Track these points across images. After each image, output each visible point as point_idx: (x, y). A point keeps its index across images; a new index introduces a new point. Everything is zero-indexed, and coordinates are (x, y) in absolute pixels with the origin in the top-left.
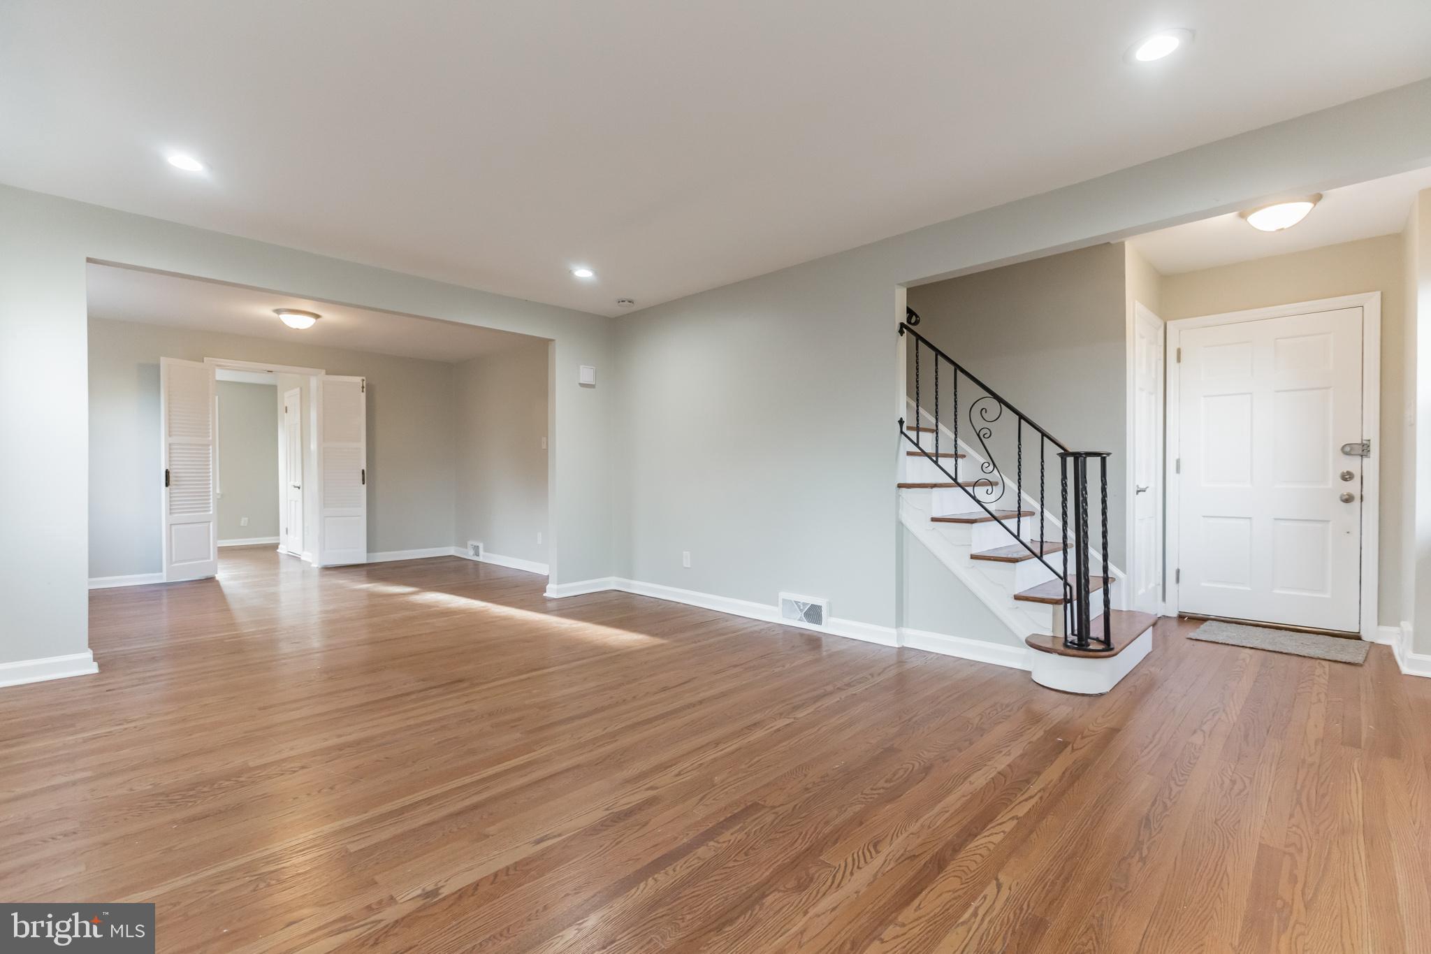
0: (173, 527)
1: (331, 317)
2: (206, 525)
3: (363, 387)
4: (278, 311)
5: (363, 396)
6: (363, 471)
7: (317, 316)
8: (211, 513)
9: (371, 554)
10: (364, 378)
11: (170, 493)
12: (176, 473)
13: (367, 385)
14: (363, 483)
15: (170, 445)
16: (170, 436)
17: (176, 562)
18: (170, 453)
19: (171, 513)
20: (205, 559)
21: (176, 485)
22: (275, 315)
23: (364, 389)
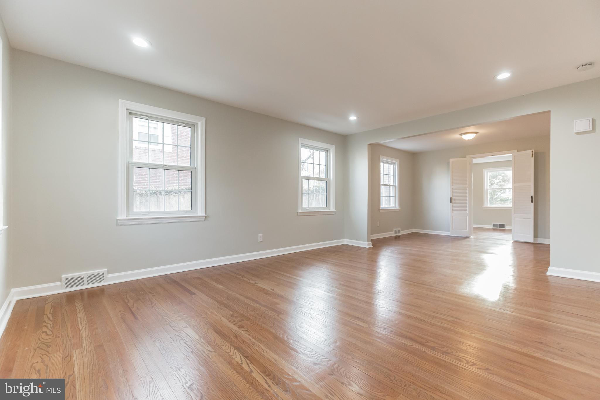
0: (453, 217)
1: (482, 131)
2: (465, 217)
3: (532, 155)
4: (461, 135)
5: (533, 159)
6: (532, 197)
7: (476, 133)
8: (467, 213)
9: (535, 238)
10: (533, 150)
11: (452, 205)
12: (454, 198)
13: (535, 153)
14: (532, 202)
15: (452, 188)
16: (452, 185)
17: (454, 229)
18: (452, 191)
19: (452, 212)
20: (465, 229)
21: (454, 202)
22: (460, 136)
23: (533, 156)
